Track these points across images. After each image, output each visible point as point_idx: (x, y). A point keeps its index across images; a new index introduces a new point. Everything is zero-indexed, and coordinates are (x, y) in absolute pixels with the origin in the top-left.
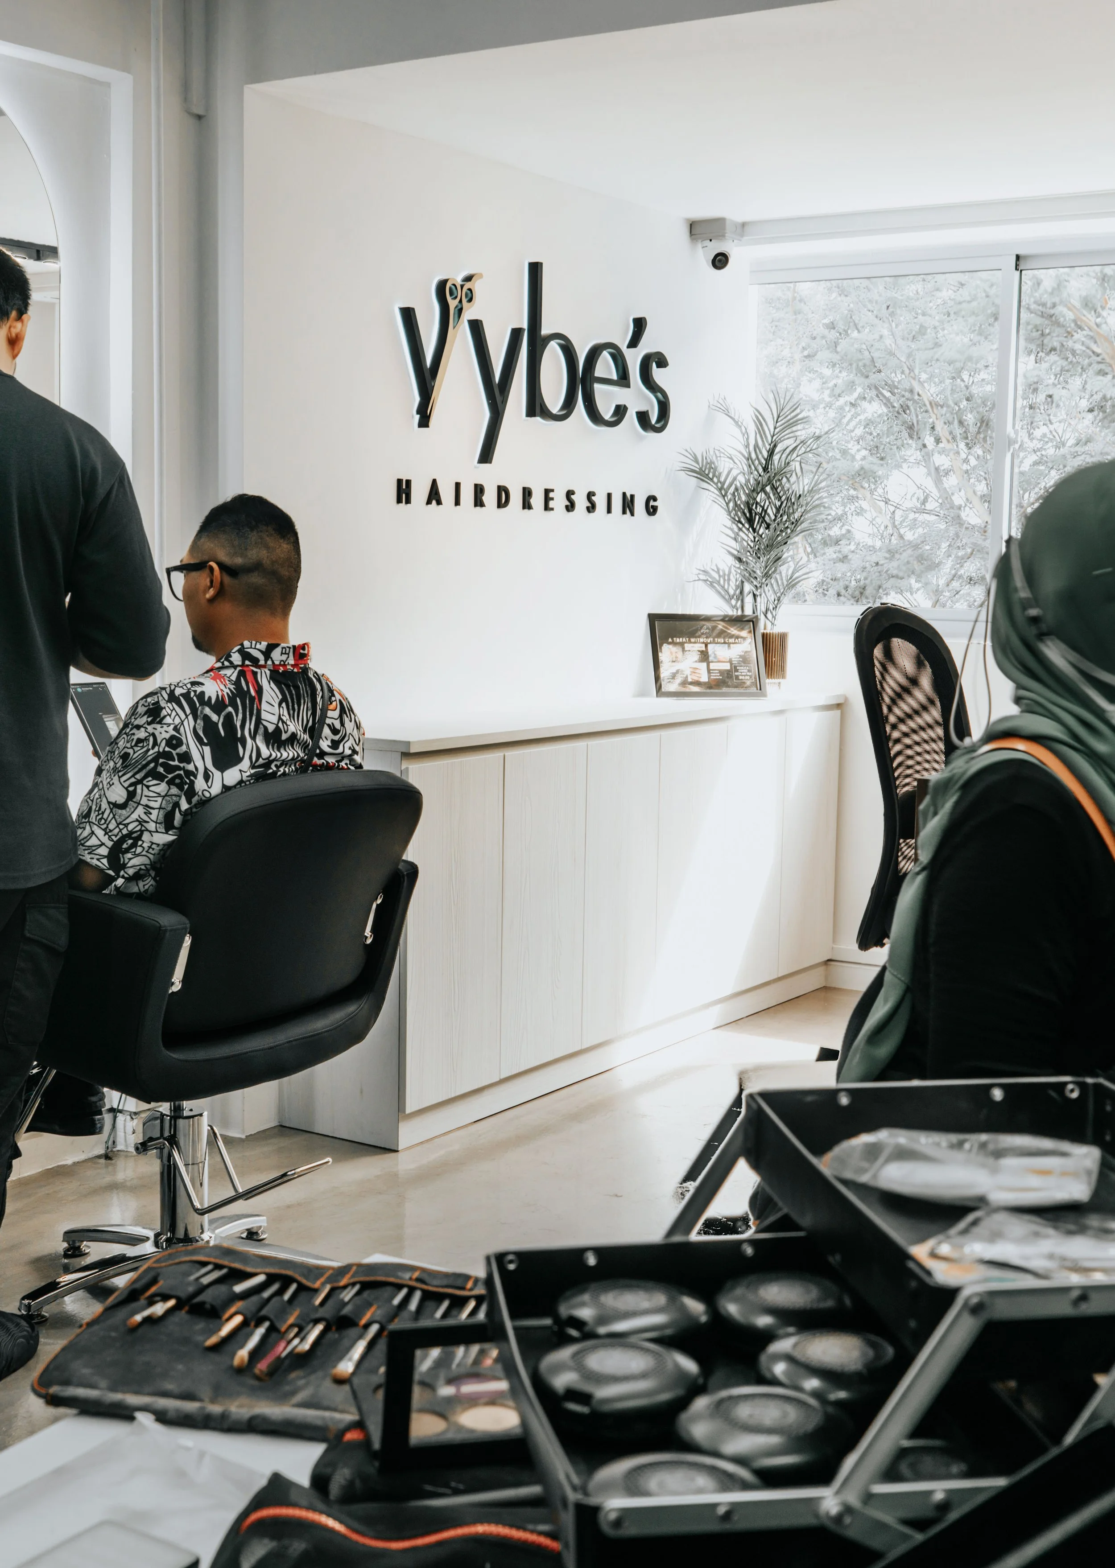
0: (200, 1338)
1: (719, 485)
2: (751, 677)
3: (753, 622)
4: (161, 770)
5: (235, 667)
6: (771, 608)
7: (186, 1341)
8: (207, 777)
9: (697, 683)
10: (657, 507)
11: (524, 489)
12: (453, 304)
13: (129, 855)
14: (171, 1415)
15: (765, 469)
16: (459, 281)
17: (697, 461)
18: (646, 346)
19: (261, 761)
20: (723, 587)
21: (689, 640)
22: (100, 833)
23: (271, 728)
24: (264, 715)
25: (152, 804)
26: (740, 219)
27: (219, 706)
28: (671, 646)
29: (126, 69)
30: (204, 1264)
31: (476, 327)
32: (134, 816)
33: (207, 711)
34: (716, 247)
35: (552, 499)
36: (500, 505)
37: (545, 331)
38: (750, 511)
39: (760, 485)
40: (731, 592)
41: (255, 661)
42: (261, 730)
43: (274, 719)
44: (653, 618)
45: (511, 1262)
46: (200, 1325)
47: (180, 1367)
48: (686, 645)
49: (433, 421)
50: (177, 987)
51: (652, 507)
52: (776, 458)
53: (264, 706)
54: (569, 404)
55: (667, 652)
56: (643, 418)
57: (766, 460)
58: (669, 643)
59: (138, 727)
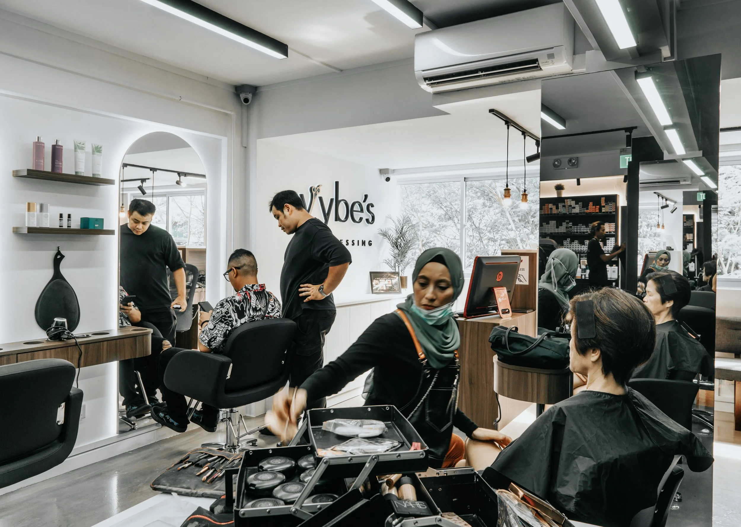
0: (195, 473)
1: (388, 237)
2: (397, 288)
3: (398, 273)
4: (223, 320)
5: (244, 292)
6: (403, 270)
7: (192, 474)
8: (236, 321)
9: (383, 290)
10: (372, 244)
12: (314, 193)
13: (213, 343)
14: (183, 493)
15: (401, 233)
16: (316, 187)
17: (382, 231)
18: (368, 202)
19: (251, 316)
20: (390, 265)
21: (381, 279)
22: (206, 337)
23: (254, 307)
24: (252, 304)
25: (220, 329)
26: (393, 168)
27: (239, 302)
29: (226, 136)
30: (202, 453)
31: (321, 198)
32: (215, 332)
33: (236, 304)
34: (387, 176)
37: (340, 199)
38: (397, 244)
39: (399, 237)
40: (392, 265)
41: (249, 290)
42: (251, 307)
43: (255, 304)
44: (371, 273)
45: (251, 453)
46: (197, 469)
47: (188, 480)
50: (229, 377)
51: (370, 243)
52: (403, 230)
53: (252, 301)
54: (347, 218)
55: (375, 282)
56: (367, 220)
57: (401, 231)
58: (375, 280)
59: (218, 309)
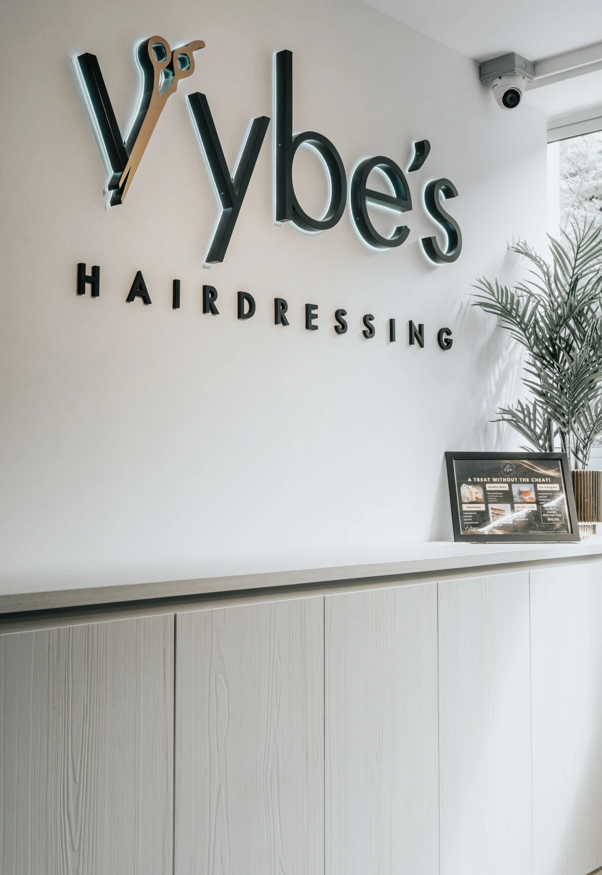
1: (518, 320)
2: (560, 518)
3: (562, 461)
6: (581, 446)
10: (452, 340)
11: (277, 301)
17: (491, 293)
20: (529, 427)
21: (491, 480)
26: (530, 56)
28: (470, 487)
34: (506, 85)
35: (316, 316)
36: (241, 315)
37: (299, 127)
38: (553, 345)
39: (562, 320)
44: (450, 457)
48: (487, 485)
49: (127, 197)
51: (446, 340)
54: (335, 214)
55: (466, 492)
56: (429, 244)
57: (568, 294)
58: (469, 484)
